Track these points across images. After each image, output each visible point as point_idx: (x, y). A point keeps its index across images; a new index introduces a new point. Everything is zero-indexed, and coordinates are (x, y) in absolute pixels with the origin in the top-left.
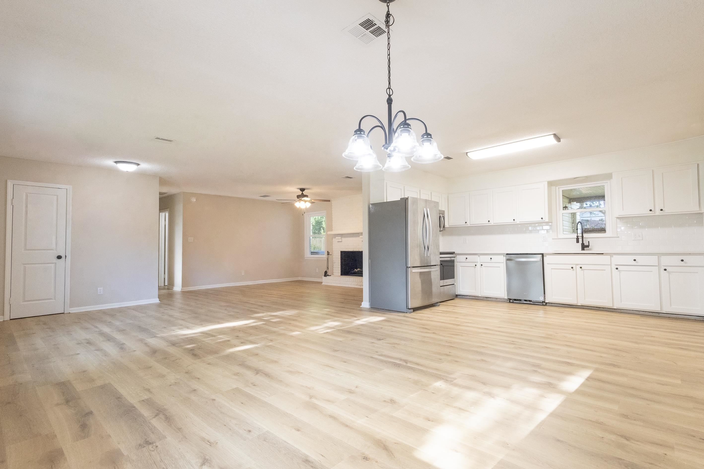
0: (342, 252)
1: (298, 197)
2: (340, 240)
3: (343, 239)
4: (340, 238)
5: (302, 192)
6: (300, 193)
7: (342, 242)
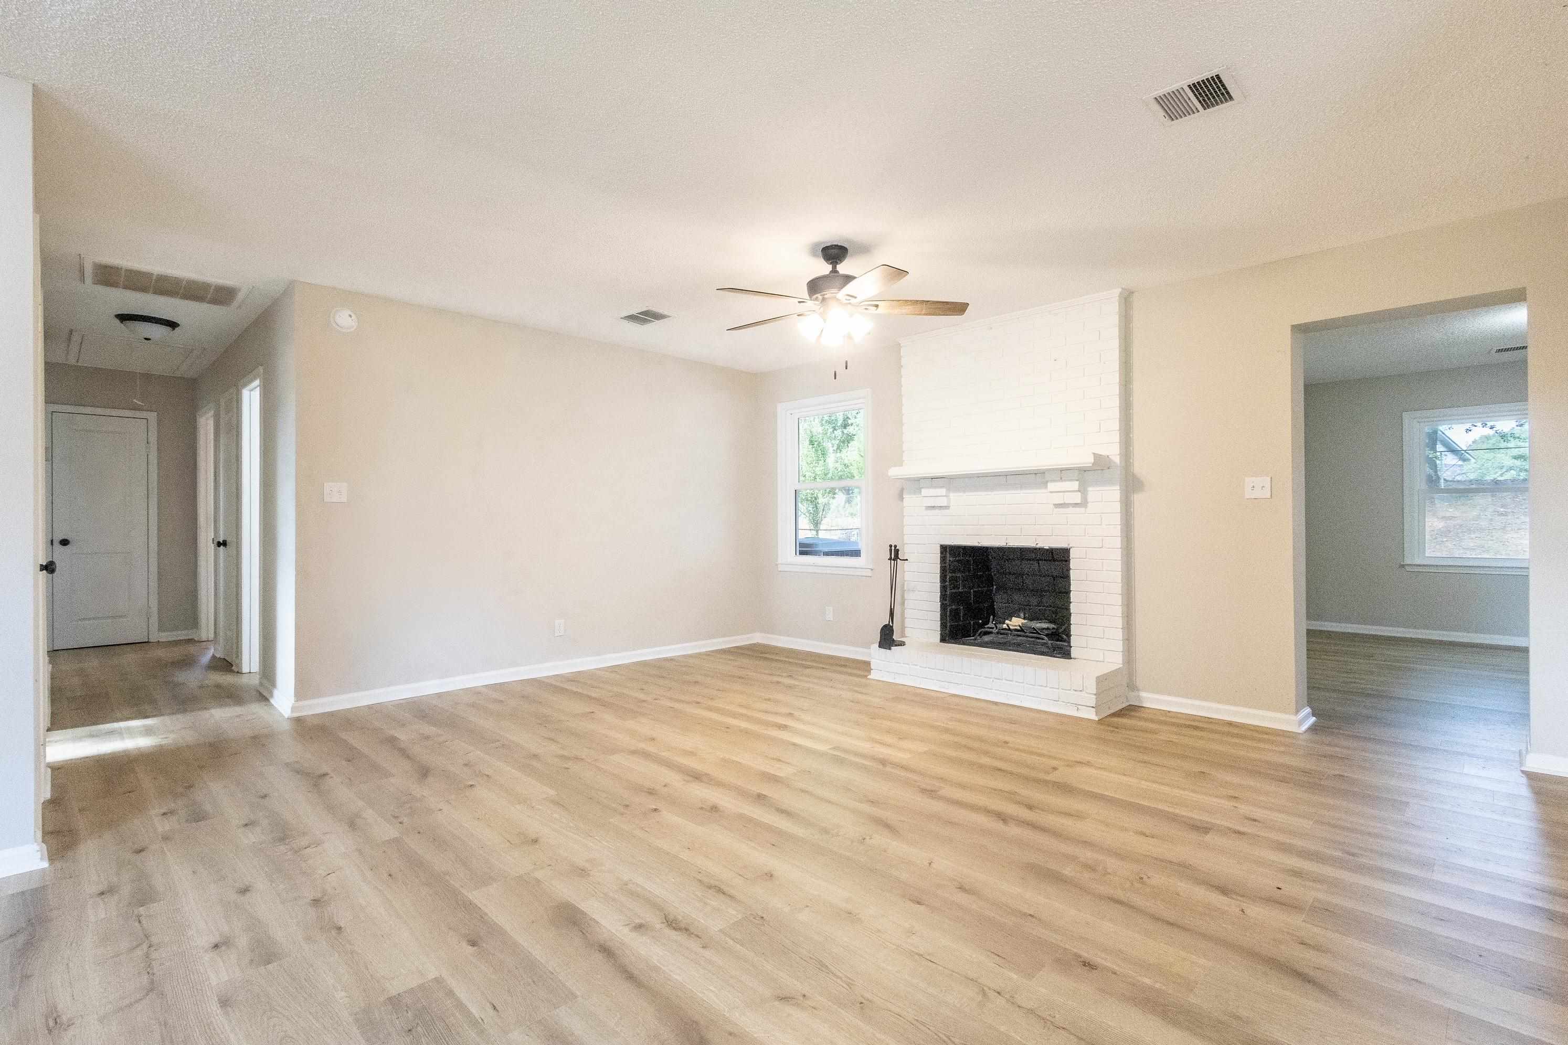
0: (944, 549)
1: (815, 286)
2: (943, 502)
3: (952, 495)
4: (943, 491)
5: (834, 267)
6: (824, 268)
7: (947, 507)
